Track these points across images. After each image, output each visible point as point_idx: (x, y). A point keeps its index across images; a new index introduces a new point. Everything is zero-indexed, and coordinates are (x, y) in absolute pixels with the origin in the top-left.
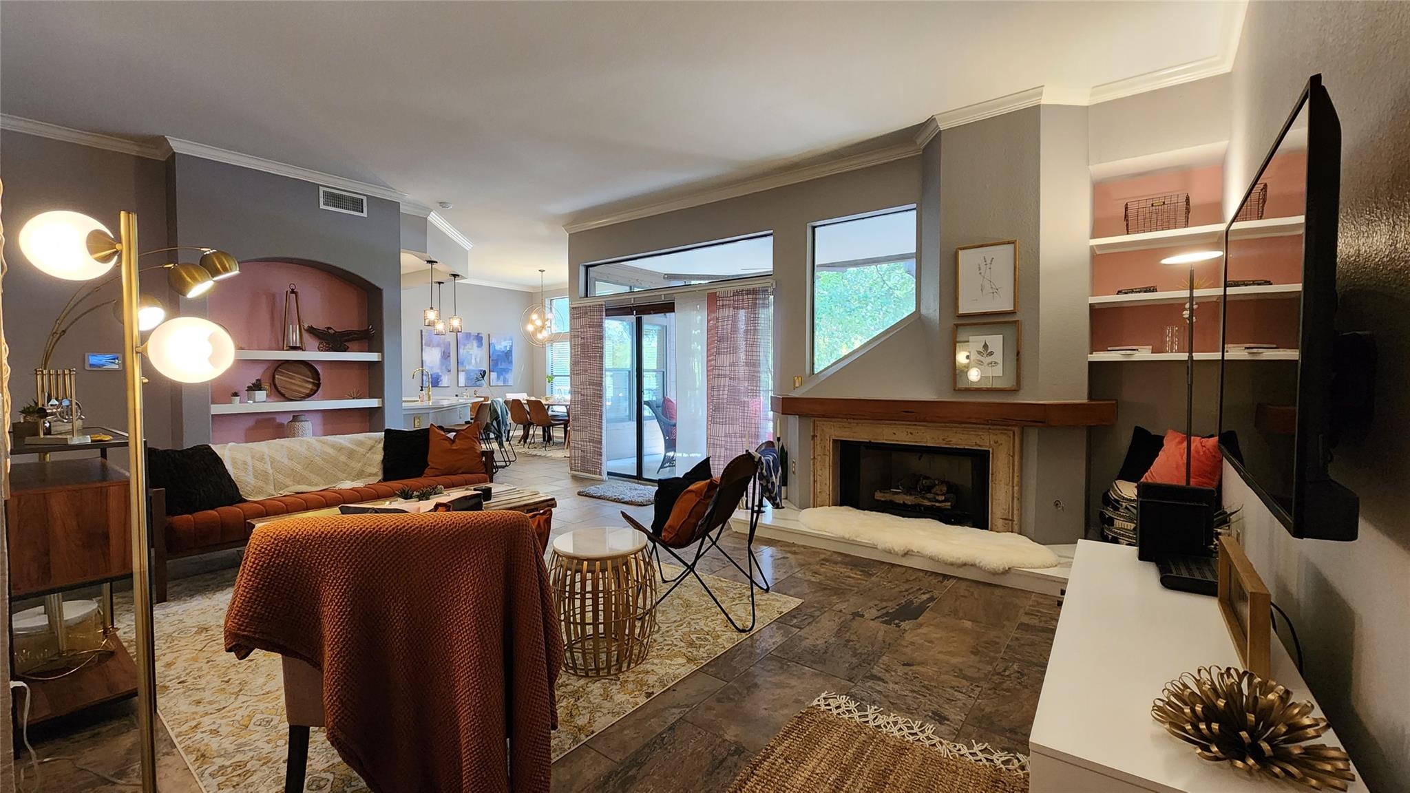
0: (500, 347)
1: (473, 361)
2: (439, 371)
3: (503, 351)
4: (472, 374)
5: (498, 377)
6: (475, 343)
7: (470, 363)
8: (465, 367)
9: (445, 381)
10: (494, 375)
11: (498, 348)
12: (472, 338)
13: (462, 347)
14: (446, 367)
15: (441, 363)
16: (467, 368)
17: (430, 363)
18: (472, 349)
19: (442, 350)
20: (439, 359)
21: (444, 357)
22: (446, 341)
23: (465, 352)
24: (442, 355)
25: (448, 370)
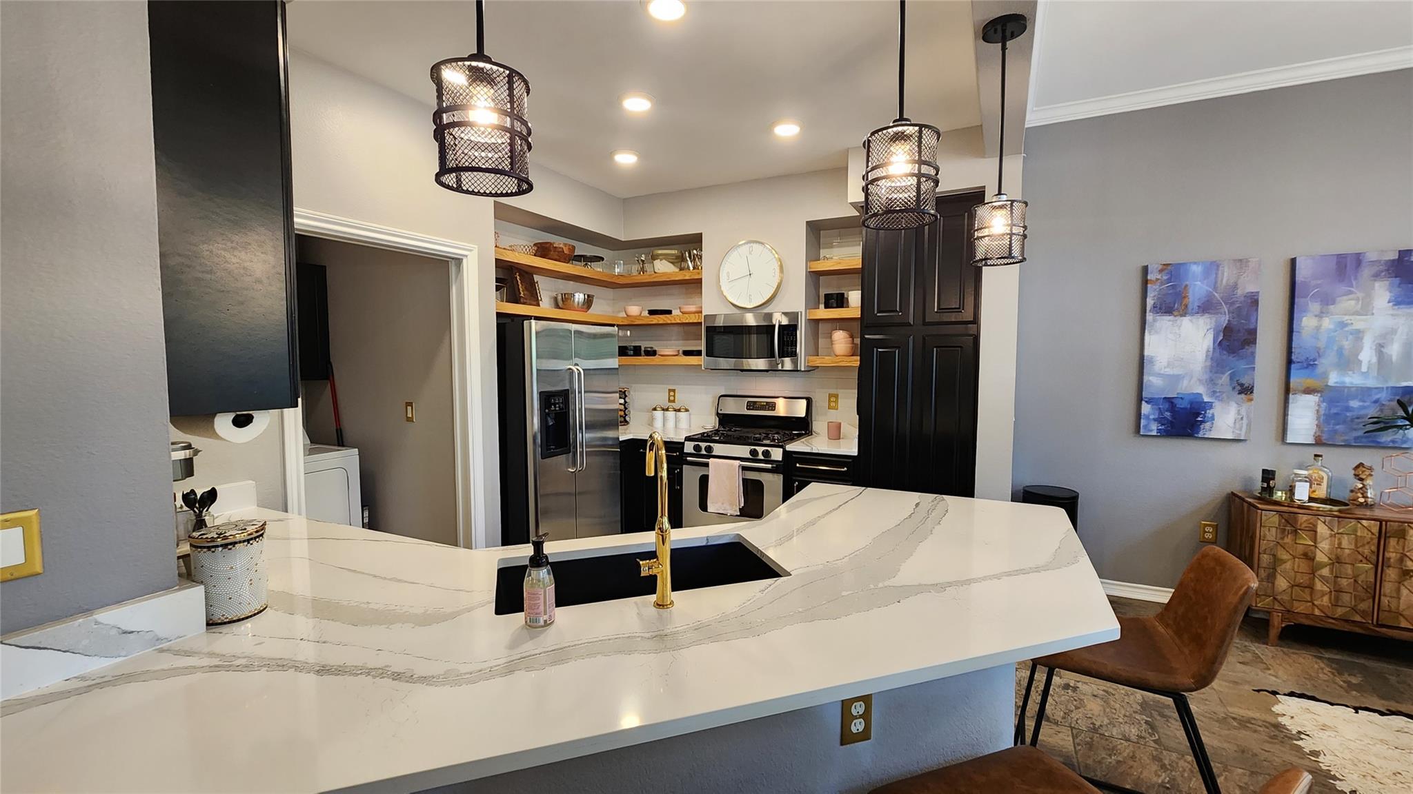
1: (1367, 355)
2: (1200, 389)
4: (1354, 404)
6: (1380, 292)
7: (1347, 362)
8: (1325, 376)
9: (1226, 419)
12: (1366, 272)
13: (1319, 307)
14: (1232, 377)
15: (1215, 364)
16: (1333, 379)
17: (1169, 365)
18: (1366, 310)
19: (1224, 320)
20: (1205, 352)
21: (1225, 343)
22: (1239, 292)
23: (1327, 323)
24: (1221, 338)
25: (1239, 388)
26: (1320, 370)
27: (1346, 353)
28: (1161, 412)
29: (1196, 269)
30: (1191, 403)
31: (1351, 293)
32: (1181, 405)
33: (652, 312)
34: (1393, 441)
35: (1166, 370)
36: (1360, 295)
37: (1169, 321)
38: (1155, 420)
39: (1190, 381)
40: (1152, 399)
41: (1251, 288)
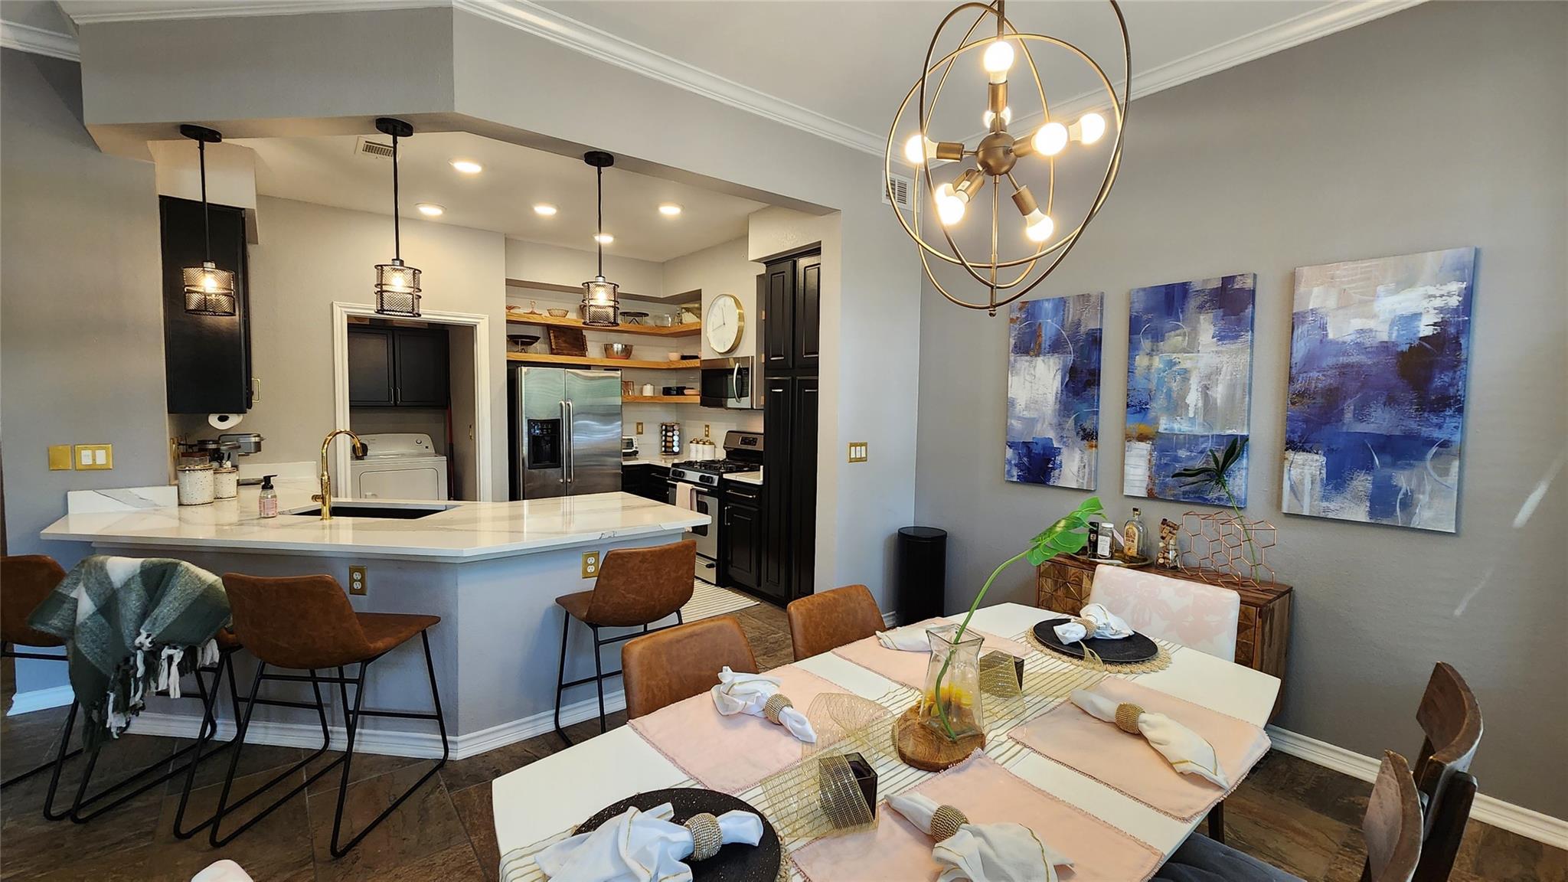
0: (1357, 324)
1: (1193, 398)
2: (1051, 434)
3: (1385, 347)
4: (1183, 453)
6: (1206, 327)
7: (1176, 406)
8: (1156, 421)
9: (1071, 467)
11: (1343, 329)
12: (1193, 303)
14: (1076, 421)
15: (1062, 408)
16: (1163, 425)
17: (1027, 408)
18: (1192, 346)
19: (1070, 358)
20: (1054, 392)
21: (1071, 385)
22: (1082, 329)
23: (1158, 363)
24: (1067, 379)
25: (1081, 433)
26: (1152, 414)
27: (1174, 395)
28: (1020, 458)
29: (1047, 307)
30: (1044, 448)
31: (1178, 327)
32: (1037, 450)
33: (684, 358)
34: (1219, 499)
35: (1025, 413)
36: (1186, 330)
37: (1027, 361)
38: (1016, 465)
39: (1043, 425)
40: (1014, 443)
41: (1093, 325)
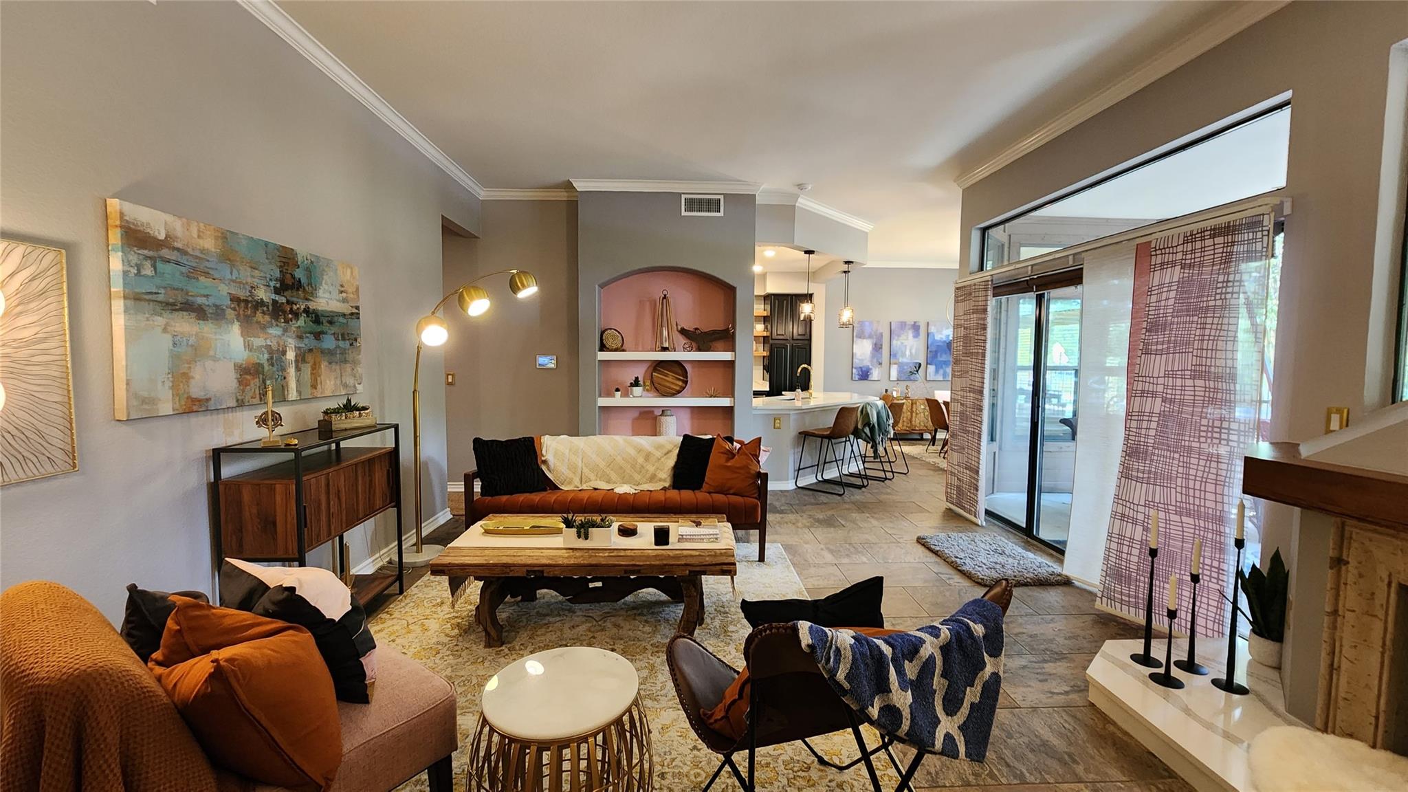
0: (940, 336)
1: (908, 353)
2: (869, 364)
3: (945, 342)
4: (905, 367)
5: (937, 371)
6: (910, 334)
7: (904, 355)
8: (898, 359)
9: (875, 374)
10: (931, 368)
11: (938, 337)
12: (907, 327)
13: (896, 338)
14: (876, 359)
15: (872, 355)
16: (901, 360)
17: (860, 356)
18: (907, 339)
19: (874, 340)
20: (870, 351)
21: (875, 348)
22: (877, 332)
23: (899, 343)
24: (874, 346)
25: (878, 363)
26: (897, 357)
27: (903, 352)
28: (858, 372)
29: (867, 323)
30: (866, 369)
31: (904, 334)
32: (863, 369)
34: (914, 379)
35: (859, 358)
36: (906, 334)
37: (860, 341)
38: (857, 375)
39: (866, 361)
40: (856, 367)
41: (880, 331)
